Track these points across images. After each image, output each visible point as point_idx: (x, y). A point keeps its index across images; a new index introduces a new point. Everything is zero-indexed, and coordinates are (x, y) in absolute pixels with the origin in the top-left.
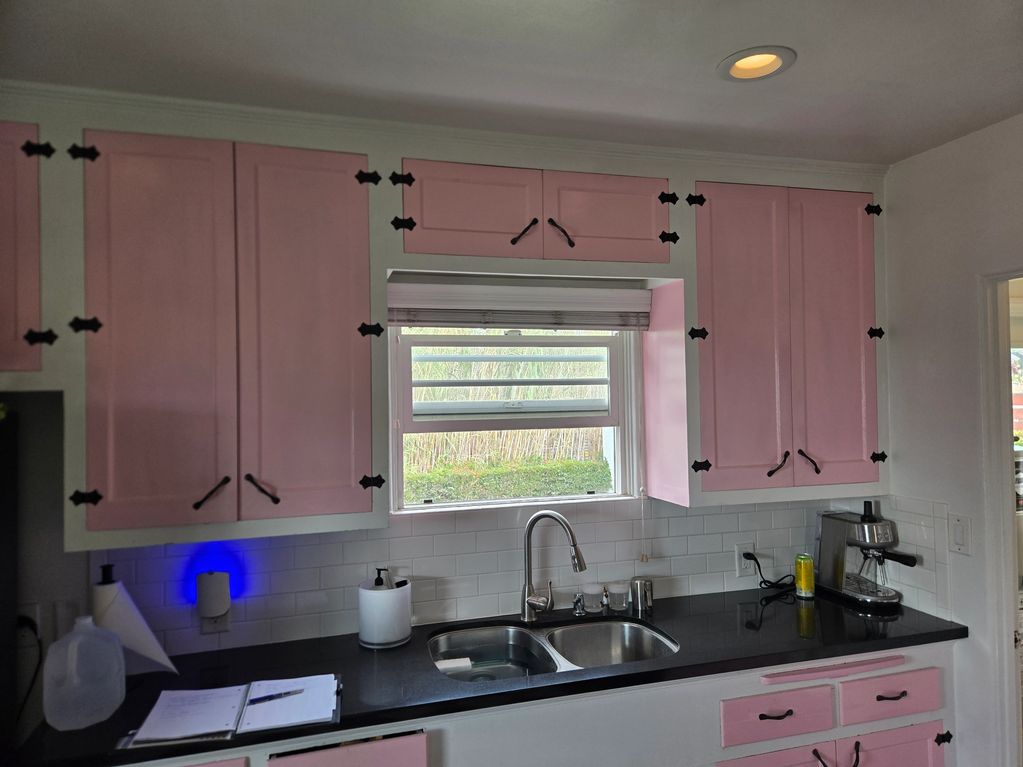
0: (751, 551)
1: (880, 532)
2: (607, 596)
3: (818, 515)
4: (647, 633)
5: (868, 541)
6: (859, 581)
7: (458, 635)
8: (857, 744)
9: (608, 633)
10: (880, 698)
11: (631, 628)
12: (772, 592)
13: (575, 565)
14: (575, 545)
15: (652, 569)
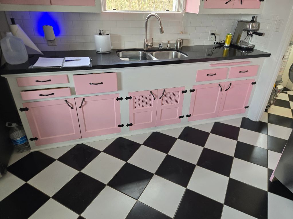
0: (214, 33)
1: (255, 25)
2: (169, 44)
3: (237, 21)
4: (180, 54)
5: (250, 28)
6: (243, 42)
7: (125, 53)
8: (231, 83)
9: (168, 54)
10: (240, 72)
11: (175, 53)
12: (217, 45)
13: (160, 32)
14: (161, 25)
15: (183, 37)
